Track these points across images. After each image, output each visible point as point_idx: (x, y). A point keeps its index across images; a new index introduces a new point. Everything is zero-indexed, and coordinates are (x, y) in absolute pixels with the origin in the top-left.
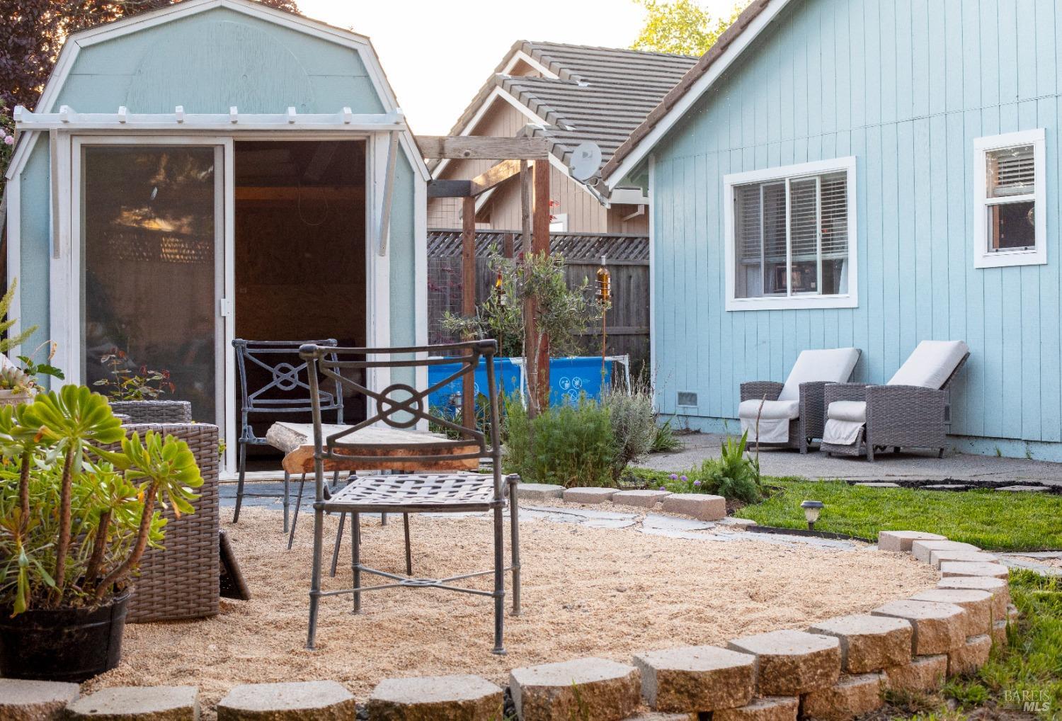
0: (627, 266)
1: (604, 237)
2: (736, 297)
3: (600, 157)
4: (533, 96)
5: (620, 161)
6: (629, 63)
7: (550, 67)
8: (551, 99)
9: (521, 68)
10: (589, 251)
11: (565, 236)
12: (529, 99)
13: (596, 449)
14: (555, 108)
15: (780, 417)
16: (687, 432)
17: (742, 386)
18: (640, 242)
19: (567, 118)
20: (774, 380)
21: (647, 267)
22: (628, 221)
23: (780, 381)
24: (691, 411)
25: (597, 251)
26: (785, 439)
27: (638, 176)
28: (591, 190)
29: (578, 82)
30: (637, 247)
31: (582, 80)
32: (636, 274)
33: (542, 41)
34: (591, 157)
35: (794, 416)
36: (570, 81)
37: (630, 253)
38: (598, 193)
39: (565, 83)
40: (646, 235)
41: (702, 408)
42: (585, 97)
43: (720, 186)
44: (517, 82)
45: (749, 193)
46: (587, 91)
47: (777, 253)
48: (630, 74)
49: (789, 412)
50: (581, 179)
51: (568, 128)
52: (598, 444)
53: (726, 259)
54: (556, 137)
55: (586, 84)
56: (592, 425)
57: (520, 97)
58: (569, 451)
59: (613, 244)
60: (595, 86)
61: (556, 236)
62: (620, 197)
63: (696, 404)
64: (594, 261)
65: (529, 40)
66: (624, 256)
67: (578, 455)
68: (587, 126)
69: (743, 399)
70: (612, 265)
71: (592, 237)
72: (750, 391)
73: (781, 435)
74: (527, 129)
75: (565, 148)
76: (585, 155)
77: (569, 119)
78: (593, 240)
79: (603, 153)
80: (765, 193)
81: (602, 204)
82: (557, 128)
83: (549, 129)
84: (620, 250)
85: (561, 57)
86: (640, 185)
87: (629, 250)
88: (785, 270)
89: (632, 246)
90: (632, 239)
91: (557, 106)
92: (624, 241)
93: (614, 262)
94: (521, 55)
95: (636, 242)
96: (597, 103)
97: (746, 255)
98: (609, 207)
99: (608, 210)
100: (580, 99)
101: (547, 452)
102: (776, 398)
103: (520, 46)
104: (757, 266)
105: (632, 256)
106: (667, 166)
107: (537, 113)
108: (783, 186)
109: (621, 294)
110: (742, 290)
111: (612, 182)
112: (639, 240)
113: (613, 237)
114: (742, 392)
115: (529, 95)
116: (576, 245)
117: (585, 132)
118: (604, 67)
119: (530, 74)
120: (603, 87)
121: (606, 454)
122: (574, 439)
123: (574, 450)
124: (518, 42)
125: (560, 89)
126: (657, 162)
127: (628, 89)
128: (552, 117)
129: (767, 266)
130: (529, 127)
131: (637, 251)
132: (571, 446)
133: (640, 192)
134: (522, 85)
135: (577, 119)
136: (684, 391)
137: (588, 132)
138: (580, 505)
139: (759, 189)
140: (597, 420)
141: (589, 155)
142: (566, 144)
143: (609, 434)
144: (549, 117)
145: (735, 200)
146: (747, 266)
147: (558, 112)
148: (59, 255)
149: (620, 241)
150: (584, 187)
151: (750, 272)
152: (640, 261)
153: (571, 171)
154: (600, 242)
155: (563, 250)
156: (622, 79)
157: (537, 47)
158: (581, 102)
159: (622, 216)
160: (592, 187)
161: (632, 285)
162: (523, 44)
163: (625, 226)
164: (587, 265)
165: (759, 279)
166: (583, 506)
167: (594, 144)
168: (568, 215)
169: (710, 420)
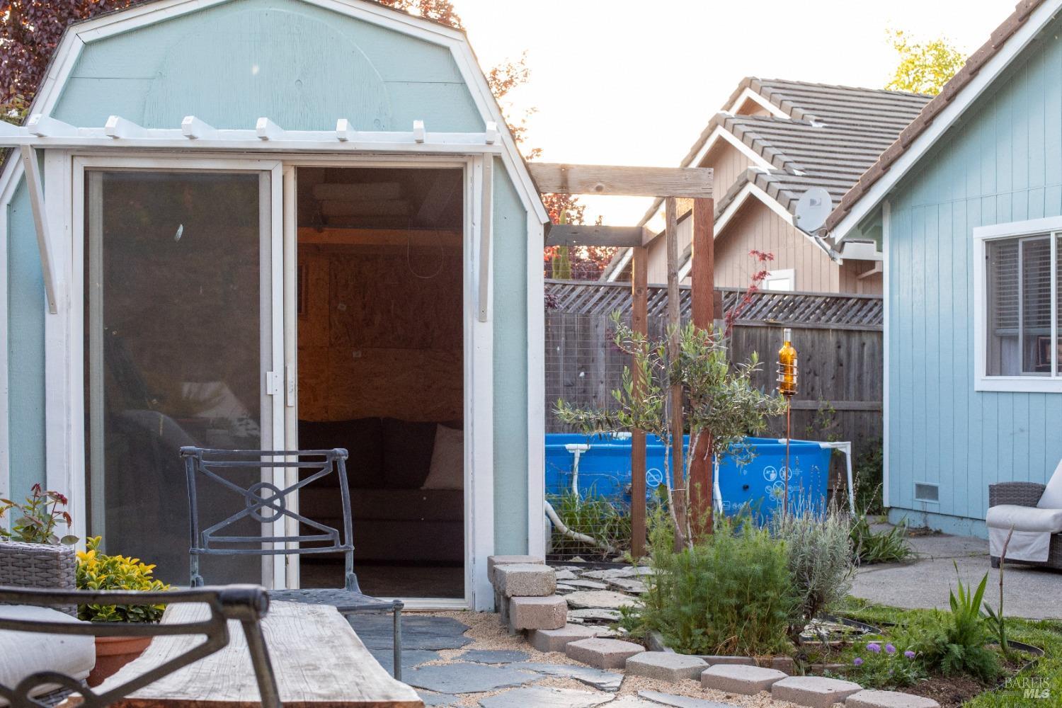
0: (860, 332)
1: (831, 298)
2: (988, 374)
3: (831, 205)
4: (759, 136)
5: (848, 209)
6: (872, 103)
7: (781, 105)
8: (778, 141)
9: (750, 107)
10: (813, 313)
11: (785, 295)
12: (754, 140)
13: (765, 599)
14: (784, 150)
15: (1040, 529)
16: (925, 532)
17: (992, 488)
18: (876, 304)
19: (796, 162)
20: (1033, 480)
21: (880, 333)
22: (864, 279)
23: (1040, 482)
24: (932, 506)
25: (824, 314)
26: (1044, 558)
27: (871, 227)
28: (820, 243)
29: (812, 122)
30: (871, 310)
31: (817, 121)
32: (868, 340)
33: (773, 78)
34: (820, 204)
35: (1056, 530)
36: (803, 122)
37: (864, 317)
38: (829, 247)
39: (798, 124)
40: (880, 297)
41: (944, 503)
42: (820, 138)
43: (969, 241)
44: (740, 122)
45: (1005, 250)
46: (822, 133)
47: (1039, 323)
48: (873, 115)
49: (1052, 525)
50: (808, 230)
51: (797, 173)
52: (768, 592)
53: (976, 326)
54: (781, 182)
55: (821, 125)
56: (758, 567)
57: (743, 137)
58: (725, 601)
59: (843, 305)
60: (831, 128)
61: (774, 295)
62: (855, 251)
63: (937, 499)
64: (821, 324)
65: (760, 77)
66: (856, 319)
67: (739, 608)
68: (819, 170)
69: (992, 505)
70: (841, 330)
71: (817, 297)
72: (1003, 494)
73: (1039, 552)
74: (748, 172)
75: (791, 195)
76: (813, 202)
77: (799, 162)
78: (819, 300)
79: (834, 202)
80: (1025, 250)
81: (833, 259)
82: (784, 172)
83: (773, 173)
84: (851, 313)
85: (794, 95)
86: (873, 238)
87: (861, 314)
88: (1049, 342)
89: (866, 308)
90: (866, 301)
91: (786, 148)
92: (856, 303)
93: (842, 326)
94: (749, 93)
95: (871, 304)
96: (832, 146)
97: (1000, 325)
98: (841, 263)
99: (840, 266)
100: (812, 141)
101: (694, 601)
102: (1034, 504)
103: (749, 83)
104: (1014, 338)
105: (866, 320)
106: (905, 215)
107: (762, 155)
108: (1049, 241)
109: (853, 363)
110: (995, 366)
111: (839, 234)
112: (875, 301)
113: (843, 298)
114: (991, 495)
115: (753, 136)
116: (798, 306)
117: (815, 177)
118: (844, 106)
119: (760, 114)
120: (841, 129)
121: (779, 606)
122: (734, 585)
123: (733, 601)
124: (746, 78)
125: (790, 130)
126: (892, 211)
127: (870, 131)
128: (779, 160)
129: (1028, 339)
130: (751, 171)
131: (871, 315)
132: (728, 593)
133: (874, 246)
134: (746, 125)
135: (808, 163)
136: (923, 482)
137: (820, 177)
138: (724, 694)
139: (1017, 245)
140: (767, 558)
141: (818, 203)
142: (794, 191)
143: (784, 578)
144: (775, 160)
145: (987, 258)
146: (1002, 338)
147: (786, 154)
148: (56, 311)
149: (851, 302)
150: (812, 239)
151: (1005, 345)
152: (874, 326)
153: (795, 220)
154: (827, 303)
155: (782, 312)
156: (863, 120)
157: (768, 84)
158: (814, 144)
159: (857, 274)
160: (821, 239)
161: (865, 354)
162: (751, 80)
163: (860, 285)
164: (811, 329)
165: (1017, 353)
166: (728, 697)
167: (824, 191)
168: (795, 271)
169: (953, 519)
